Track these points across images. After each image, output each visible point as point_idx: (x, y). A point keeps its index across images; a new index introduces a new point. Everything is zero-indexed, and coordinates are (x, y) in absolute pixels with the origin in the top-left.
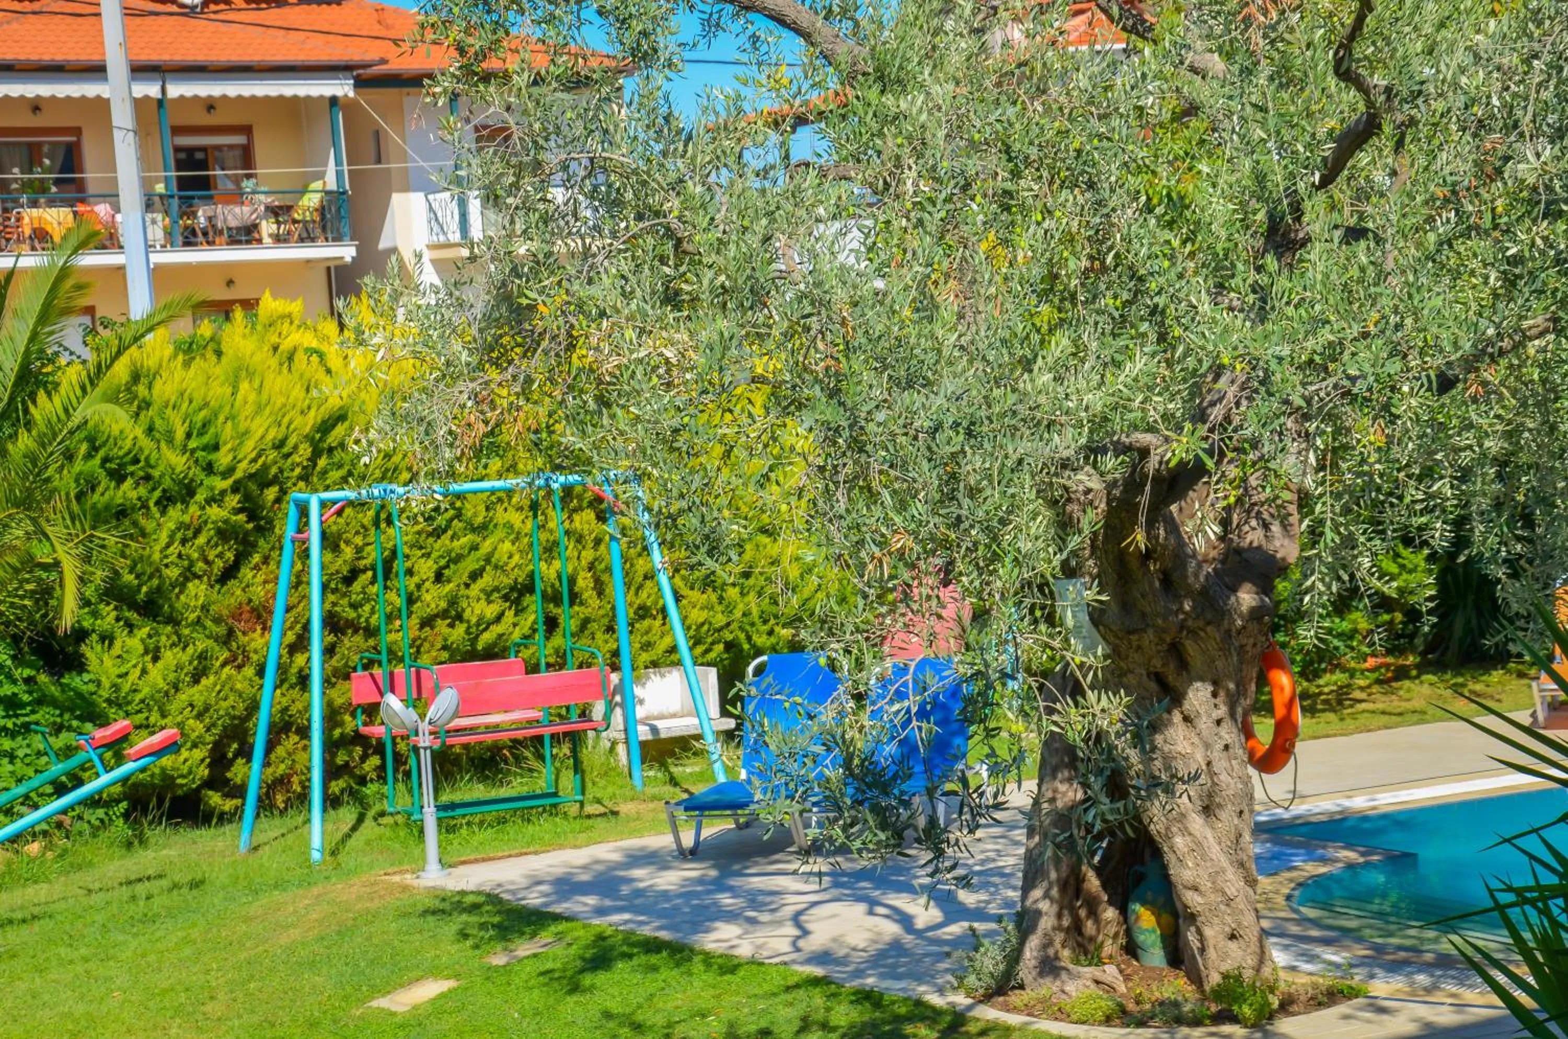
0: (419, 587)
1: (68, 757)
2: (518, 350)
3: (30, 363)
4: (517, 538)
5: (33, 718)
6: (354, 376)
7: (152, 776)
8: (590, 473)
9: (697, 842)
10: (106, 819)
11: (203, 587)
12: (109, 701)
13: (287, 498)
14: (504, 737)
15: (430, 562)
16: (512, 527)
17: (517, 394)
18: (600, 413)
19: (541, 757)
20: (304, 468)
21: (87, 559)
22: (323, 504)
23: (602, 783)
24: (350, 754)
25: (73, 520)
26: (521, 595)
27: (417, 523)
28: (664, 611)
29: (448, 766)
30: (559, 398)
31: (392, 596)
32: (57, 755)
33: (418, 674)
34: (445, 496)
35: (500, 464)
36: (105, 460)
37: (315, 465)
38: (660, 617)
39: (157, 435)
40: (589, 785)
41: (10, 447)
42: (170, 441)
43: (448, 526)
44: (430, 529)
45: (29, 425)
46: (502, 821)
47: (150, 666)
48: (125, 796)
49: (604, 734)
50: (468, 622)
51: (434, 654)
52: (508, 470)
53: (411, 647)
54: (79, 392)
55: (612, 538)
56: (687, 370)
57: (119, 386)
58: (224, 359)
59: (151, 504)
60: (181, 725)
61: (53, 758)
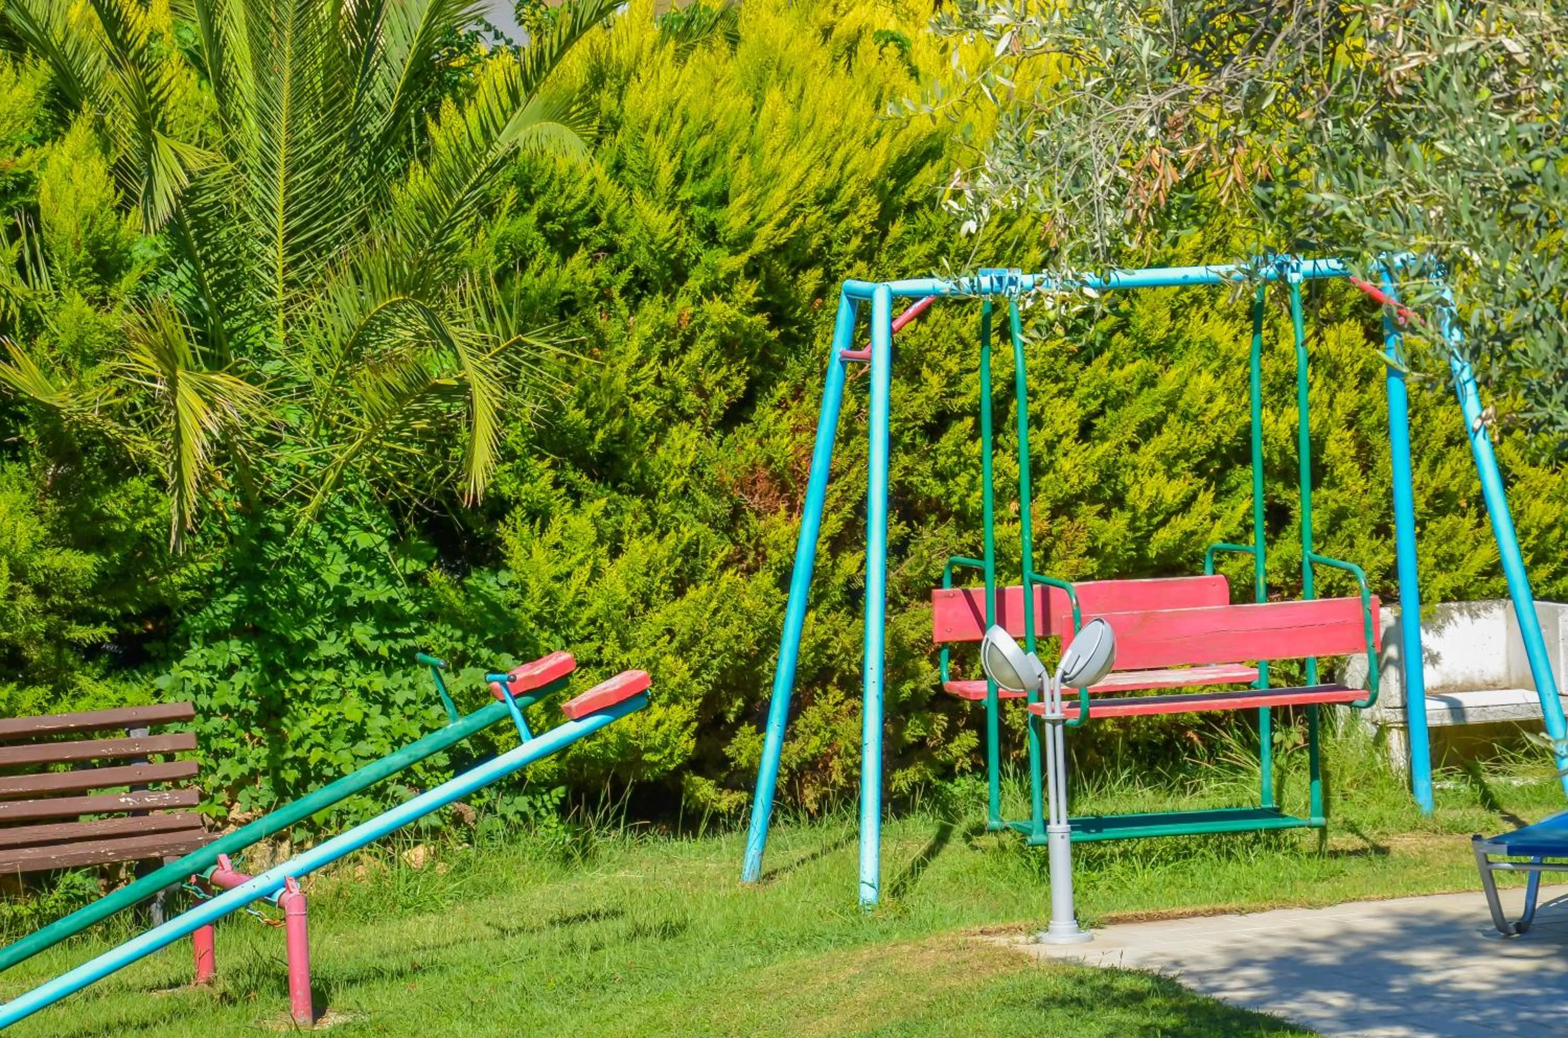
0: (1051, 446)
1: (472, 709)
2: (1240, 38)
3: (430, 51)
4: (1224, 368)
5: (420, 641)
6: (956, 81)
7: (605, 746)
8: (1357, 257)
9: (1530, 910)
10: (531, 814)
11: (695, 434)
12: (539, 619)
13: (835, 288)
14: (1191, 709)
15: (1072, 405)
16: (1215, 347)
17: (1236, 116)
18: (1382, 151)
19: (1254, 748)
20: (866, 238)
21: (510, 382)
22: (896, 301)
23: (1360, 796)
24: (928, 724)
25: (490, 315)
26: (1227, 465)
27: (1053, 337)
28: (1480, 502)
29: (1091, 754)
30: (1310, 124)
31: (1005, 461)
32: (456, 704)
33: (1045, 594)
34: (1103, 292)
35: (1198, 237)
36: (545, 217)
37: (885, 233)
38: (1473, 511)
39: (629, 177)
40: (1337, 799)
41: (396, 191)
42: (650, 188)
43: (1105, 345)
44: (1074, 347)
45: (425, 155)
46: (1184, 854)
47: (605, 563)
48: (561, 778)
49: (1366, 713)
50: (1134, 509)
51: (1074, 561)
52: (1212, 249)
53: (1035, 549)
54: (506, 100)
55: (1392, 371)
56: (1545, 75)
57: (571, 93)
58: (742, 50)
59: (616, 293)
60: (652, 665)
61: (451, 710)
